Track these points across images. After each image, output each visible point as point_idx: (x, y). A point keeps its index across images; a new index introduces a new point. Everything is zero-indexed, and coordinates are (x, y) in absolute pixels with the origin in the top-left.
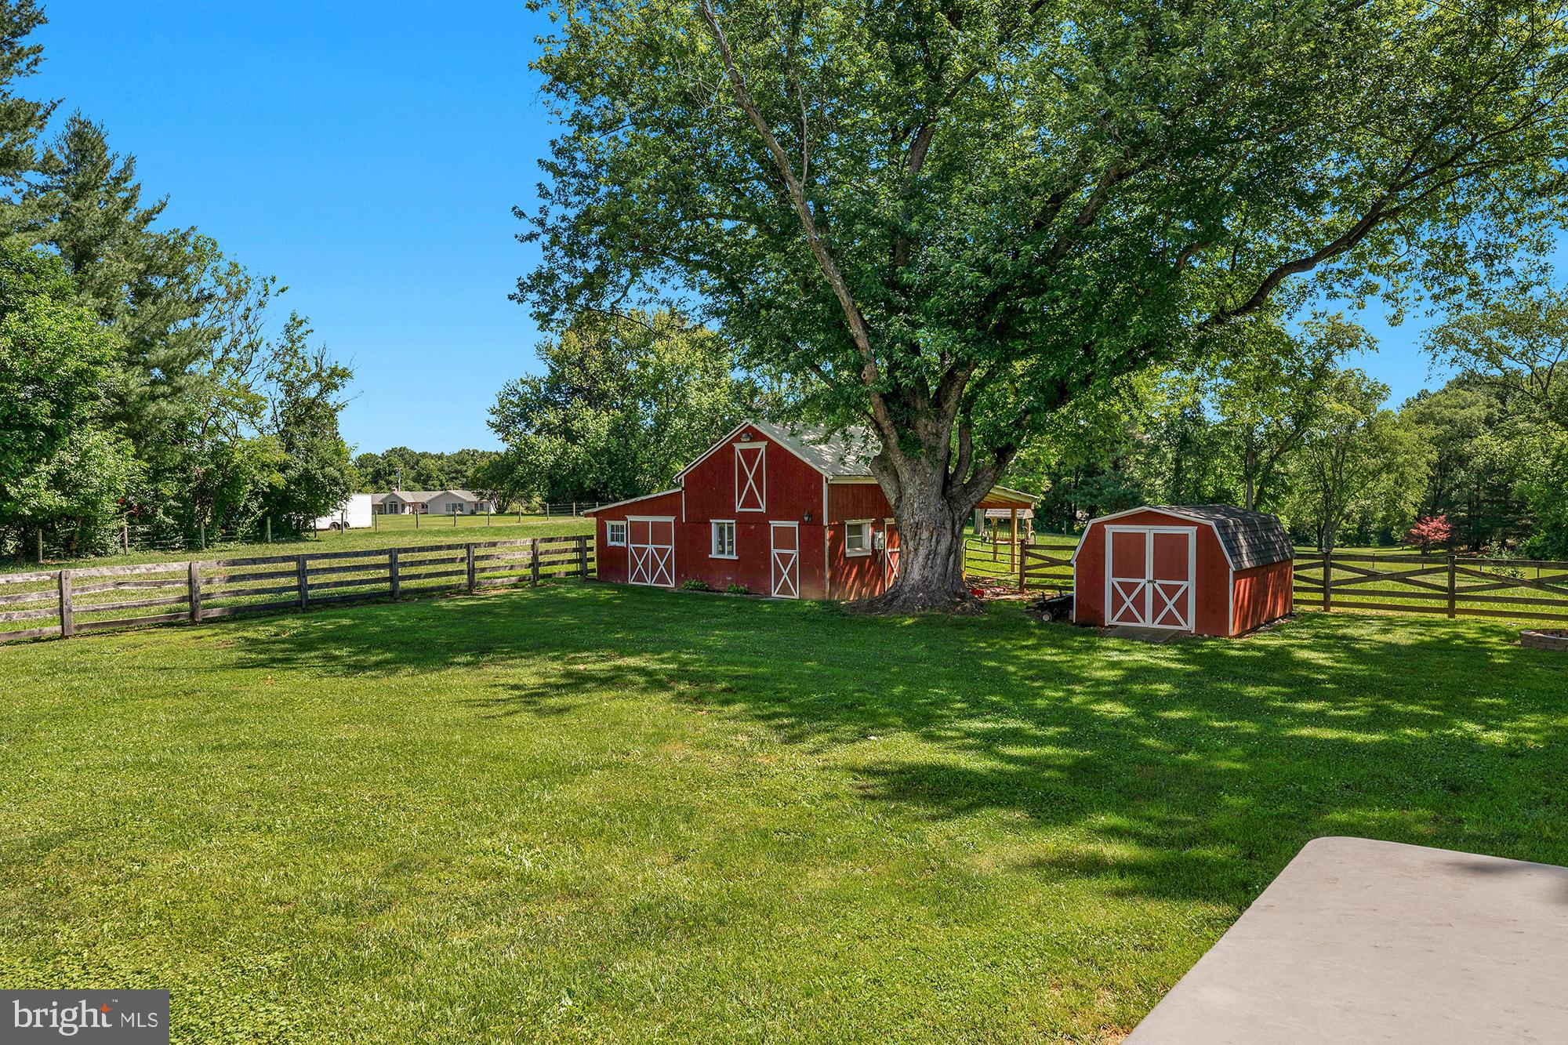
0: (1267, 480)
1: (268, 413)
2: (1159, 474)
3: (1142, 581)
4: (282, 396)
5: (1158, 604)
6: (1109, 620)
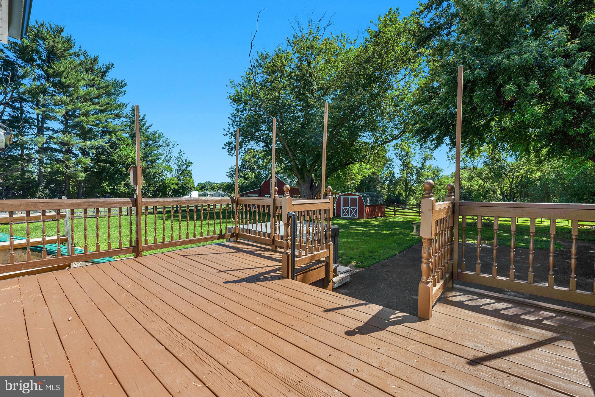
3: (348, 207)
5: (351, 212)
6: (342, 216)
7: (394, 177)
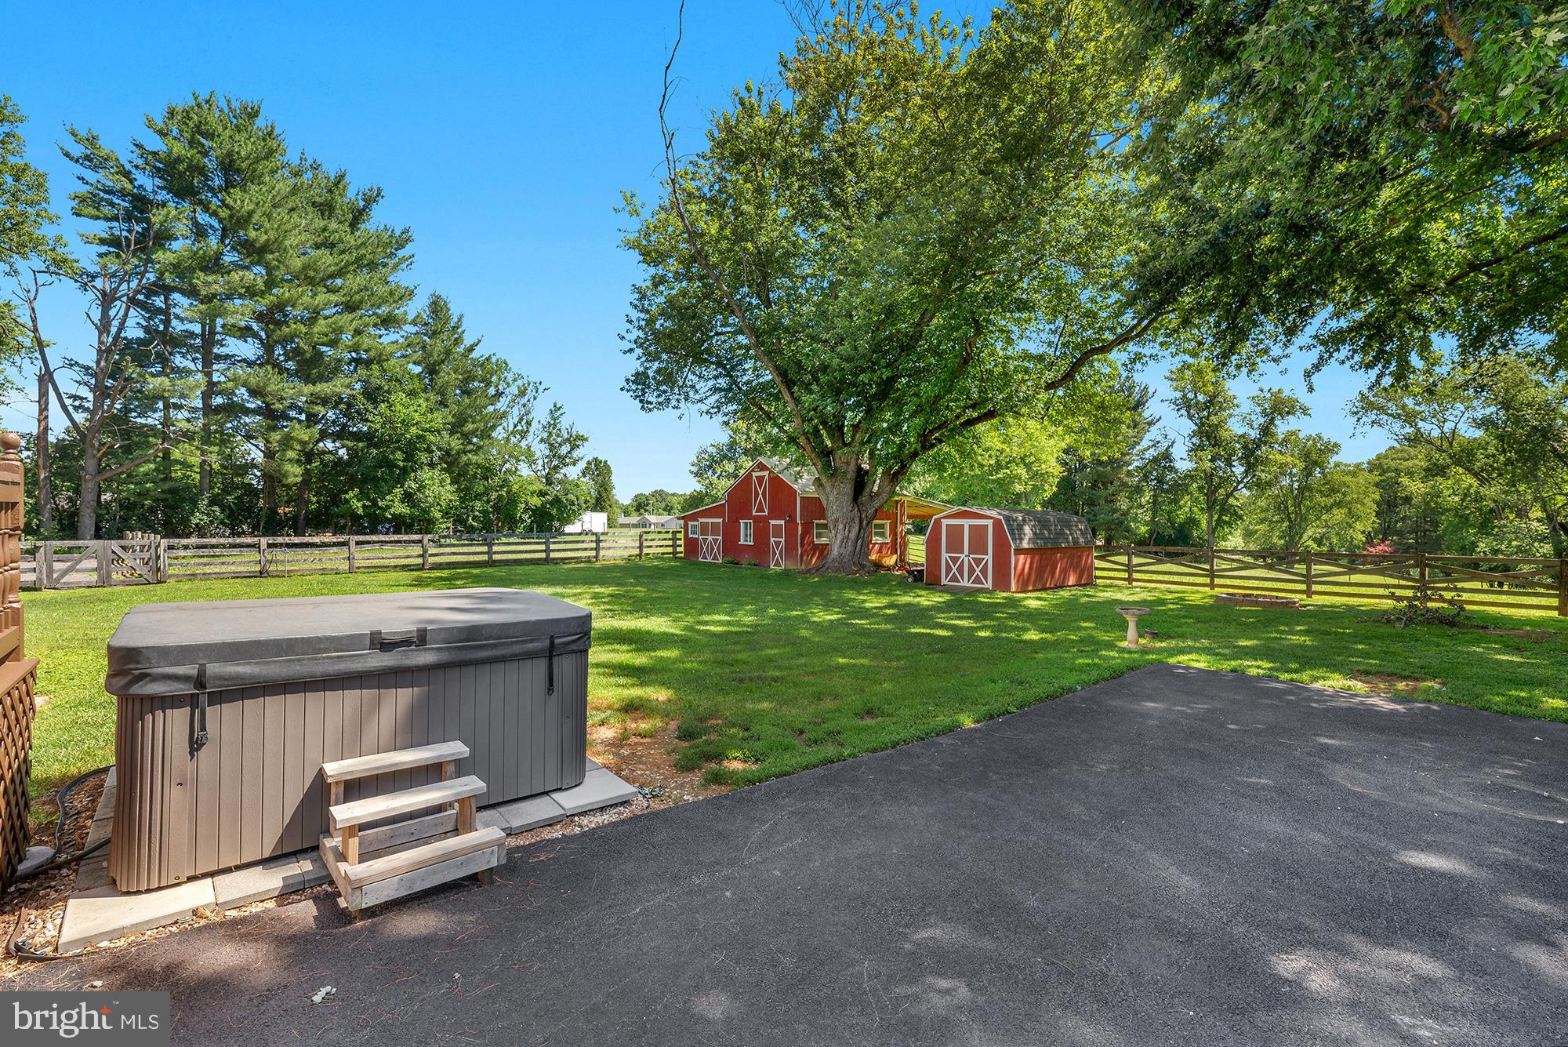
0: (1223, 511)
1: (540, 462)
2: (1141, 506)
3: (962, 556)
4: (547, 452)
5: (971, 571)
6: (944, 581)
7: (1172, 469)
